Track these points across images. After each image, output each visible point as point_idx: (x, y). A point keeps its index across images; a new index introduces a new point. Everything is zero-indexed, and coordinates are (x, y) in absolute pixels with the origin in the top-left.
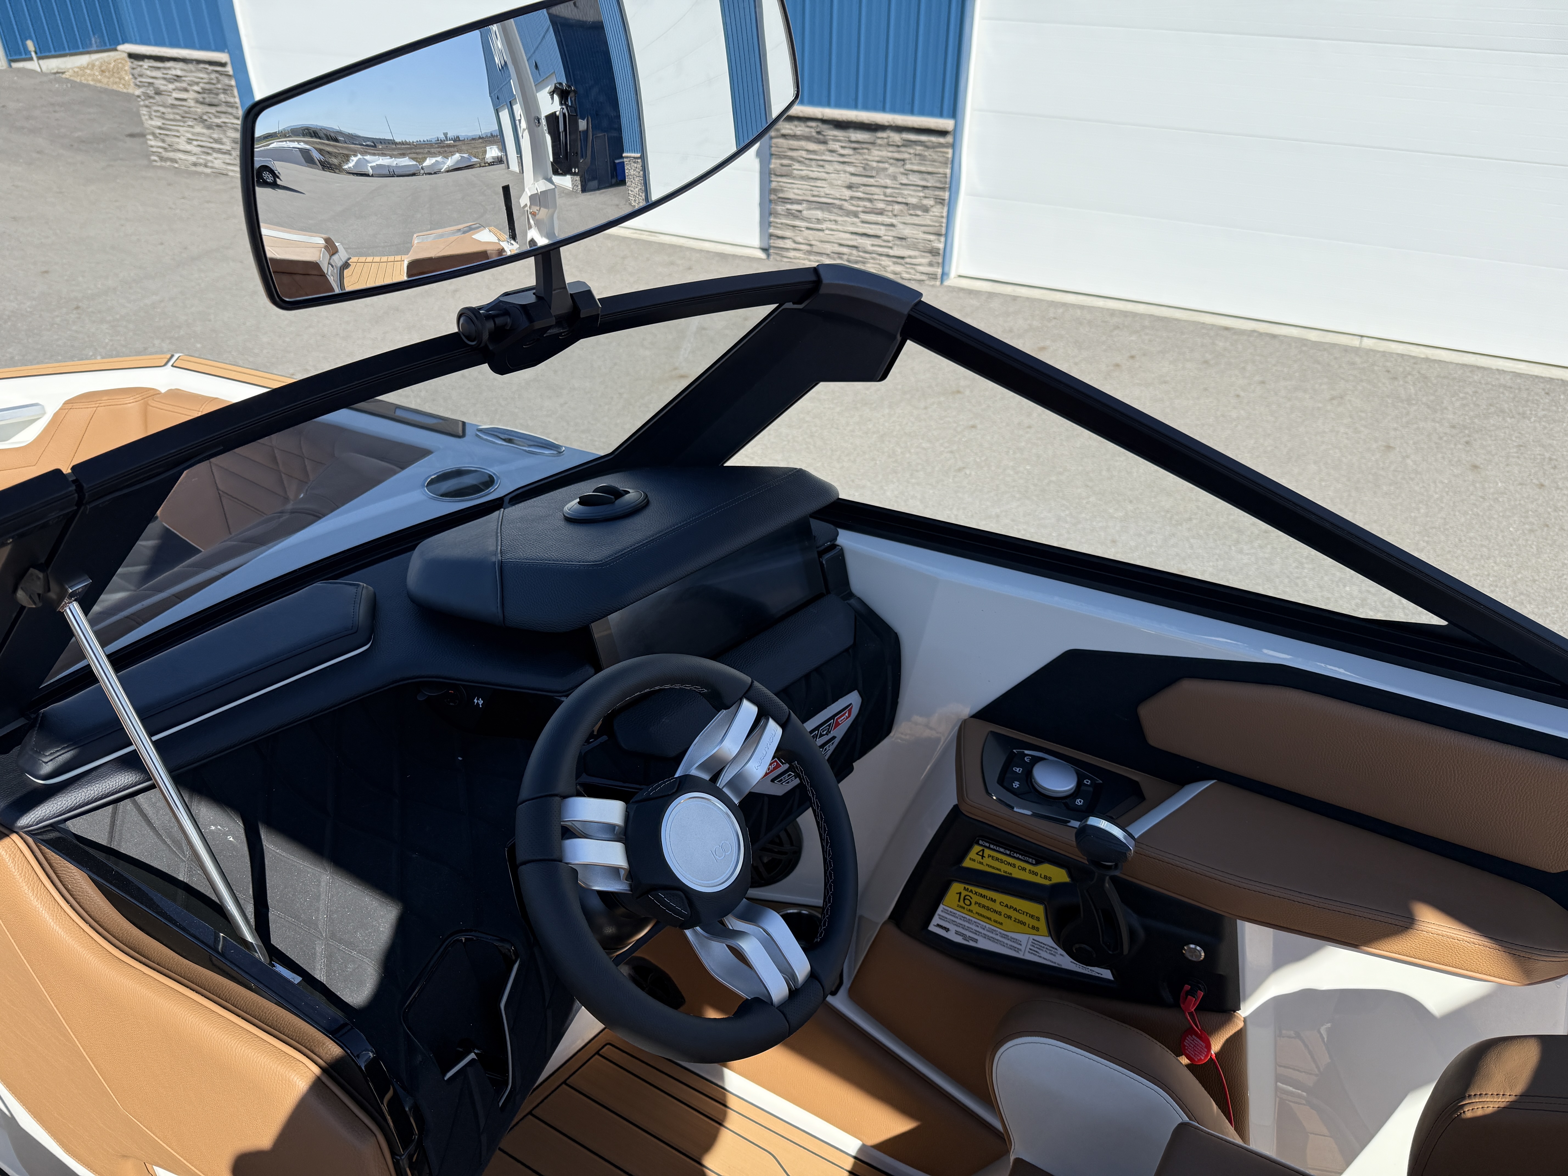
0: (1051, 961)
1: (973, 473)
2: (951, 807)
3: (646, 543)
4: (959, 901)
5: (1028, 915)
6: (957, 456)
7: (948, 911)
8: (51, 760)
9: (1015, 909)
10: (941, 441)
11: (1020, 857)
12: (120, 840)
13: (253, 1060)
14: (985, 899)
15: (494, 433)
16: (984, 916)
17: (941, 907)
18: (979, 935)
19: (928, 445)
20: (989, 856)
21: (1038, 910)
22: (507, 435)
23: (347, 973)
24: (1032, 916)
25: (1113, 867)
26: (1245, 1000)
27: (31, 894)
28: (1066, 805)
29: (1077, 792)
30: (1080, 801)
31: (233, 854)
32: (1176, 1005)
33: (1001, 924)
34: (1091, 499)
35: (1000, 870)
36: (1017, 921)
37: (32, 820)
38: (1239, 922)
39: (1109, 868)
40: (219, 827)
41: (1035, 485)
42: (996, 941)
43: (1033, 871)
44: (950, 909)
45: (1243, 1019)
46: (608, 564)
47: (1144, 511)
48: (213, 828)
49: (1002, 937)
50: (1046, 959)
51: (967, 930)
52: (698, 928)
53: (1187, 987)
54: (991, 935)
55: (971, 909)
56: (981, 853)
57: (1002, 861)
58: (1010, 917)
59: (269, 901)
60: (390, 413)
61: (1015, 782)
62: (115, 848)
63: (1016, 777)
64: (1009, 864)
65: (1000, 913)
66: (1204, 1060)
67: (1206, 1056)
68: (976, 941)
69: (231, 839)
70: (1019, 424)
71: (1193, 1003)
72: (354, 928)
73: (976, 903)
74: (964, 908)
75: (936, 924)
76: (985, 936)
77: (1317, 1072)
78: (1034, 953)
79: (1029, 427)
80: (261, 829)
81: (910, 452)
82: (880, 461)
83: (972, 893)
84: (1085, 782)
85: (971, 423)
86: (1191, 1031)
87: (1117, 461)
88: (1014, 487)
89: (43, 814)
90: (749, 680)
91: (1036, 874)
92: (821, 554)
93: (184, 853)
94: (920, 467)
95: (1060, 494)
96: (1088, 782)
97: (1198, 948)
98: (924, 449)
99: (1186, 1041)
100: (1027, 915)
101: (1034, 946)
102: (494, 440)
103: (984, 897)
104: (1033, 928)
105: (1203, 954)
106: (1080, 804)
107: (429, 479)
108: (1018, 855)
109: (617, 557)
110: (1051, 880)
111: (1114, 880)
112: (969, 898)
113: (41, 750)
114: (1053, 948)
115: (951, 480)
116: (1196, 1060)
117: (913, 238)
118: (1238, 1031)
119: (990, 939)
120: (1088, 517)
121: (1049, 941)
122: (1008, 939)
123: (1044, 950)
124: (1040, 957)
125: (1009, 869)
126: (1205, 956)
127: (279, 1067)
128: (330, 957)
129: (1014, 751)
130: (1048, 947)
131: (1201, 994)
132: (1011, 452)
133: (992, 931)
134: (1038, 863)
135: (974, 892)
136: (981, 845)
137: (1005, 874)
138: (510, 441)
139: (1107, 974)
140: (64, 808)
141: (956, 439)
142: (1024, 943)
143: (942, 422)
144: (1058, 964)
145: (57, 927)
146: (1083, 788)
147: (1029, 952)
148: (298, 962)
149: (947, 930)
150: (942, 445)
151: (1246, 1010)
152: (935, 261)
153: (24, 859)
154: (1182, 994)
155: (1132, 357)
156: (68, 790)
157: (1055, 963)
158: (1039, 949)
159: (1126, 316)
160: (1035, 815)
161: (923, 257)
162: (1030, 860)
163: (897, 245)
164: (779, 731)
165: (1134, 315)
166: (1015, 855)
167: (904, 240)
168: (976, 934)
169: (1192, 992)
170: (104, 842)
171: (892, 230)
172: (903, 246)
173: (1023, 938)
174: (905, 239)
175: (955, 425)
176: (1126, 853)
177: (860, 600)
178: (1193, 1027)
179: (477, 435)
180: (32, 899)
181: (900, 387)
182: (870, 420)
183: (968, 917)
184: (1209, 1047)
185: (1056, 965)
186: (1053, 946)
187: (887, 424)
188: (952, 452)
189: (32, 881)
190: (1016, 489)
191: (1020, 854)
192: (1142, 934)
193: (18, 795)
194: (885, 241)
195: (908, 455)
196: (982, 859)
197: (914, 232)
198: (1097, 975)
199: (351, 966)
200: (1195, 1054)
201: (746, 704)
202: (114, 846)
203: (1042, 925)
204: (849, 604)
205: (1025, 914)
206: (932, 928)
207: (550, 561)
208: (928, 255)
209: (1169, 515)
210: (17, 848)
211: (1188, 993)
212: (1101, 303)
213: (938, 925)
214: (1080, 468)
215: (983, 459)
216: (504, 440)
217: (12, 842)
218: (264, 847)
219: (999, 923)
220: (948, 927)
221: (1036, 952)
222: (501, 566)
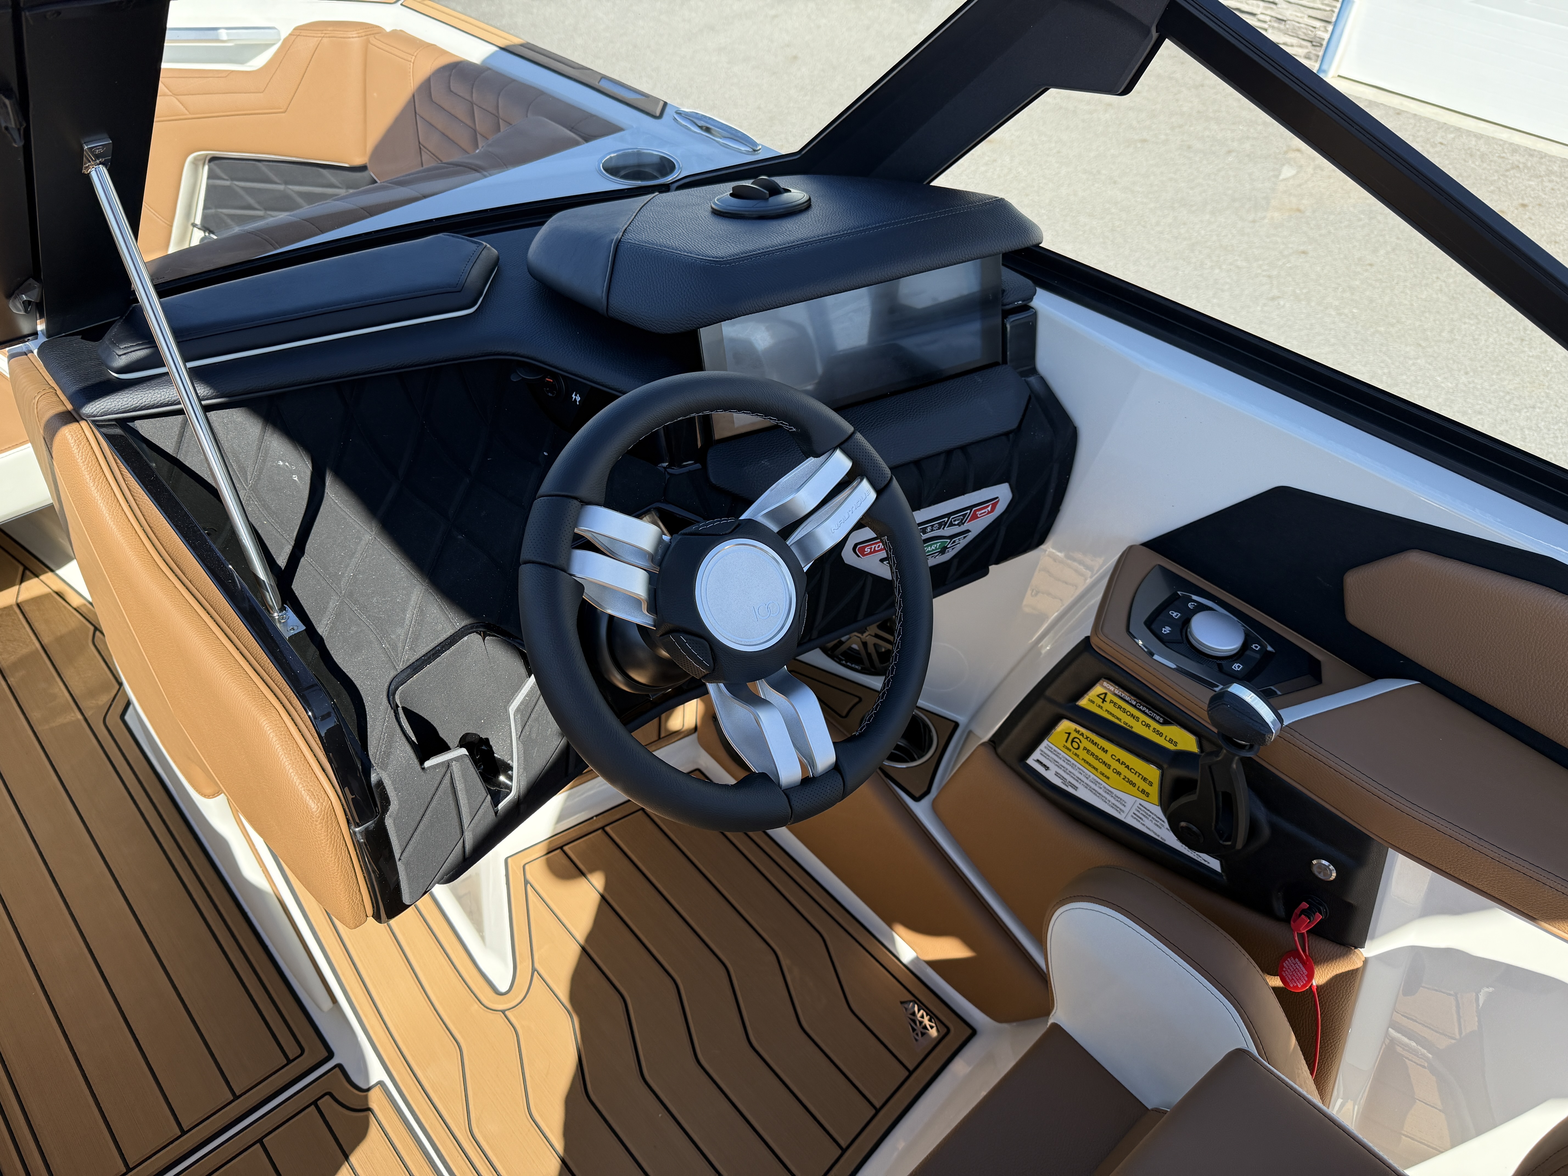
0: (1154, 832)
1: (1288, 305)
2: (1082, 637)
3: (782, 248)
4: (1066, 742)
5: (1141, 776)
6: (1275, 282)
7: (1052, 748)
8: (125, 354)
9: (1127, 767)
10: (1261, 262)
11: (1147, 711)
12: (187, 452)
13: (234, 694)
14: (1096, 747)
15: (692, 118)
16: (1090, 765)
17: (1045, 743)
18: (1080, 783)
19: (1244, 264)
20: (1111, 702)
21: (1152, 772)
22: (704, 121)
23: (348, 635)
24: (1145, 779)
25: (1247, 748)
26: (1373, 938)
27: (92, 485)
28: (1220, 668)
29: (1236, 656)
30: (1239, 667)
31: (293, 493)
32: (1287, 920)
33: (1108, 778)
34: (1419, 361)
35: (1120, 720)
36: (1126, 779)
37: (97, 411)
38: (1391, 851)
39: (1242, 747)
40: (287, 464)
41: (1357, 332)
42: (1098, 795)
43: (1158, 731)
44: (1054, 748)
45: (1364, 959)
46: (728, 263)
47: (1479, 387)
48: (281, 463)
49: (1105, 792)
50: (1149, 829)
51: (1068, 774)
52: (722, 685)
53: (1305, 905)
54: (1093, 786)
55: (1078, 753)
56: (1102, 696)
57: (1124, 711)
58: (1119, 773)
59: (307, 546)
60: (594, 83)
61: (1167, 627)
62: (181, 459)
63: (1171, 622)
64: (1132, 716)
65: (1109, 767)
66: (1300, 988)
67: (1304, 986)
68: (1076, 788)
69: (296, 479)
70: (1360, 259)
71: (1305, 925)
72: (373, 593)
73: (1085, 748)
74: (1070, 750)
75: (1036, 759)
76: (1087, 786)
77: (1458, 1037)
78: (1139, 819)
79: (1371, 265)
80: (327, 476)
81: (1220, 268)
82: (1184, 271)
83: (1083, 736)
84: (1253, 646)
85: (1302, 248)
86: (1295, 954)
87: (1465, 323)
88: (1331, 329)
89: (108, 407)
90: (850, 428)
91: (1161, 734)
92: (1006, 314)
93: (247, 481)
94: (1227, 287)
95: (1384, 349)
96: (1256, 647)
97: (1331, 867)
98: (1238, 267)
99: (1287, 962)
100: (1139, 776)
101: (1139, 812)
102: (689, 126)
103: (1095, 744)
104: (1143, 791)
105: (1334, 874)
106: (1237, 669)
107: (608, 157)
108: (1144, 709)
109: (742, 257)
110: (1176, 746)
111: (1248, 763)
112: (1078, 741)
113: (116, 342)
114: (1161, 820)
115: (1259, 308)
116: (1292, 986)
117: (1295, 21)
118: (1353, 970)
119: (1092, 790)
120: (1409, 381)
121: (1158, 811)
122: (1112, 796)
123: (1150, 818)
124: (1144, 825)
125: (1131, 722)
126: (1336, 877)
127: (253, 708)
128: (338, 615)
129: (1179, 592)
130: (1155, 817)
131: (1319, 917)
132: (1340, 289)
133: (1096, 783)
134: (1165, 723)
135: (1085, 737)
136: (1105, 687)
137: (1125, 726)
138: (708, 130)
139: (1215, 864)
140: (129, 405)
141: (1280, 263)
142: (1129, 805)
143: (1268, 240)
144: (1161, 838)
145: (112, 523)
146: (1248, 653)
147: (1132, 816)
148: (308, 612)
149: (1047, 768)
150: (1260, 266)
151: (1371, 950)
152: (1314, 52)
153: (89, 448)
154: (1296, 911)
155: (1524, 206)
156: (136, 388)
157: (1158, 836)
158: (1144, 816)
159: (1532, 155)
160: (1179, 670)
161: (1301, 46)
162: (1158, 718)
163: (1273, 27)
164: (873, 495)
165: (1543, 156)
166: (1141, 707)
167: (1283, 23)
168: (1078, 781)
169: (1308, 913)
170: (170, 451)
171: (1271, 8)
172: (1279, 30)
173: (1129, 800)
174: (1285, 21)
175: (1282, 247)
176: (1265, 735)
177: (1042, 380)
178: (1298, 950)
179: (675, 119)
180: (93, 489)
181: (1230, 192)
182: (1184, 224)
183: (1073, 761)
184: (1311, 976)
185: (1159, 839)
186: (1161, 818)
187: (1203, 232)
188: (1269, 277)
189: (94, 472)
190: (1333, 332)
191: (1147, 708)
192: (1266, 832)
193: (90, 383)
194: (1259, 20)
195: (1217, 271)
196: (1103, 702)
197: (1299, 15)
198: (1203, 862)
199: (354, 629)
200: (1293, 979)
201: (838, 455)
202: (181, 458)
203: (1154, 791)
204: (1027, 383)
205: (1138, 774)
206: (1031, 761)
207: (668, 248)
208: (1309, 44)
209: (1508, 398)
210: (83, 435)
211: (1303, 912)
212: (1505, 135)
213: (1038, 761)
214: (1418, 323)
215: (1305, 291)
216: (701, 127)
217: (80, 429)
218: (326, 495)
219: (1106, 776)
220: (1048, 765)
221: (1140, 818)
222: (618, 245)
